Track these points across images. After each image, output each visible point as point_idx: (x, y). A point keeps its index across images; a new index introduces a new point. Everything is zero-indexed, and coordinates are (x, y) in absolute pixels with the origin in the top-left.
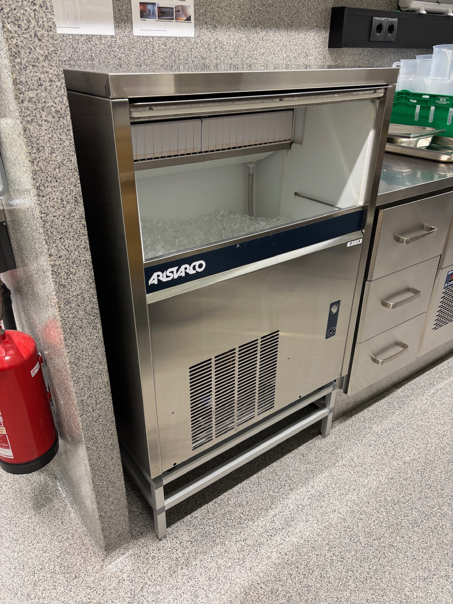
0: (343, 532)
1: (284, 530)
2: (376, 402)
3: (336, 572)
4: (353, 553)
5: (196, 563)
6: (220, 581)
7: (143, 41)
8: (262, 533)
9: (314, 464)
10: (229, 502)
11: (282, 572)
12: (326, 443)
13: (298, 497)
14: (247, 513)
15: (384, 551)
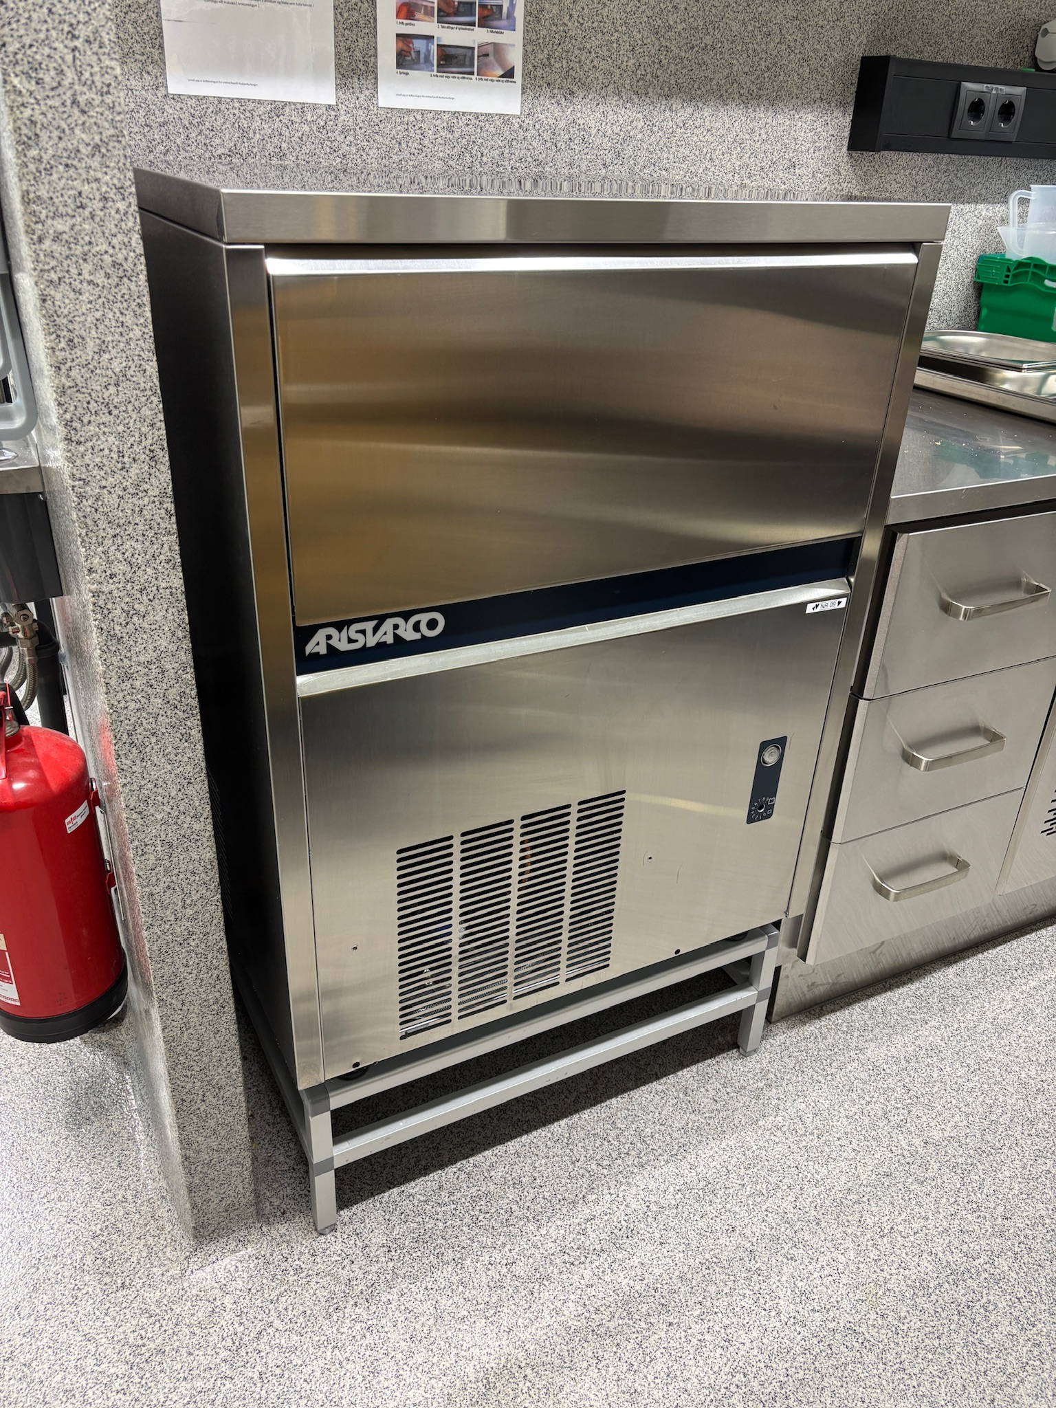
0: (743, 1282)
1: (605, 1256)
2: (886, 991)
3: (706, 1369)
4: (755, 1333)
5: (390, 1297)
6: (434, 1347)
7: (398, 120)
8: (553, 1254)
9: (707, 1115)
10: (493, 1173)
11: (579, 1350)
12: (746, 1070)
13: (652, 1185)
14: (528, 1204)
15: (832, 1342)
